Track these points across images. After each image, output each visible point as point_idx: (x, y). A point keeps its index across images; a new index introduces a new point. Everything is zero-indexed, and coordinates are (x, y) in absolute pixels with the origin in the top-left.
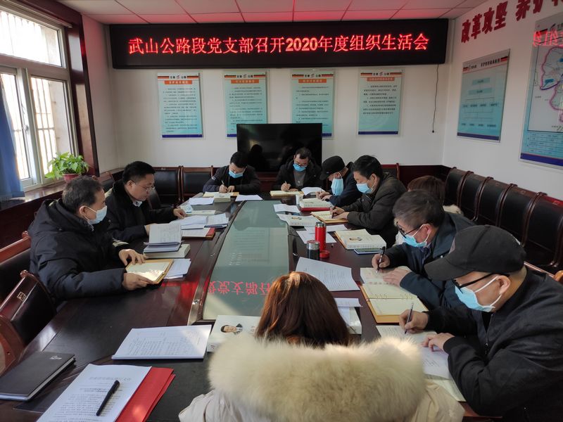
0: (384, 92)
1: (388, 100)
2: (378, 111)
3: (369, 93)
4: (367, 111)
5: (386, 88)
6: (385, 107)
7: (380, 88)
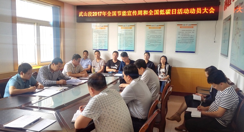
0: (188, 33)
1: (190, 37)
2: (185, 42)
3: (180, 33)
4: (180, 42)
5: (189, 31)
6: (189, 40)
7: (186, 31)
